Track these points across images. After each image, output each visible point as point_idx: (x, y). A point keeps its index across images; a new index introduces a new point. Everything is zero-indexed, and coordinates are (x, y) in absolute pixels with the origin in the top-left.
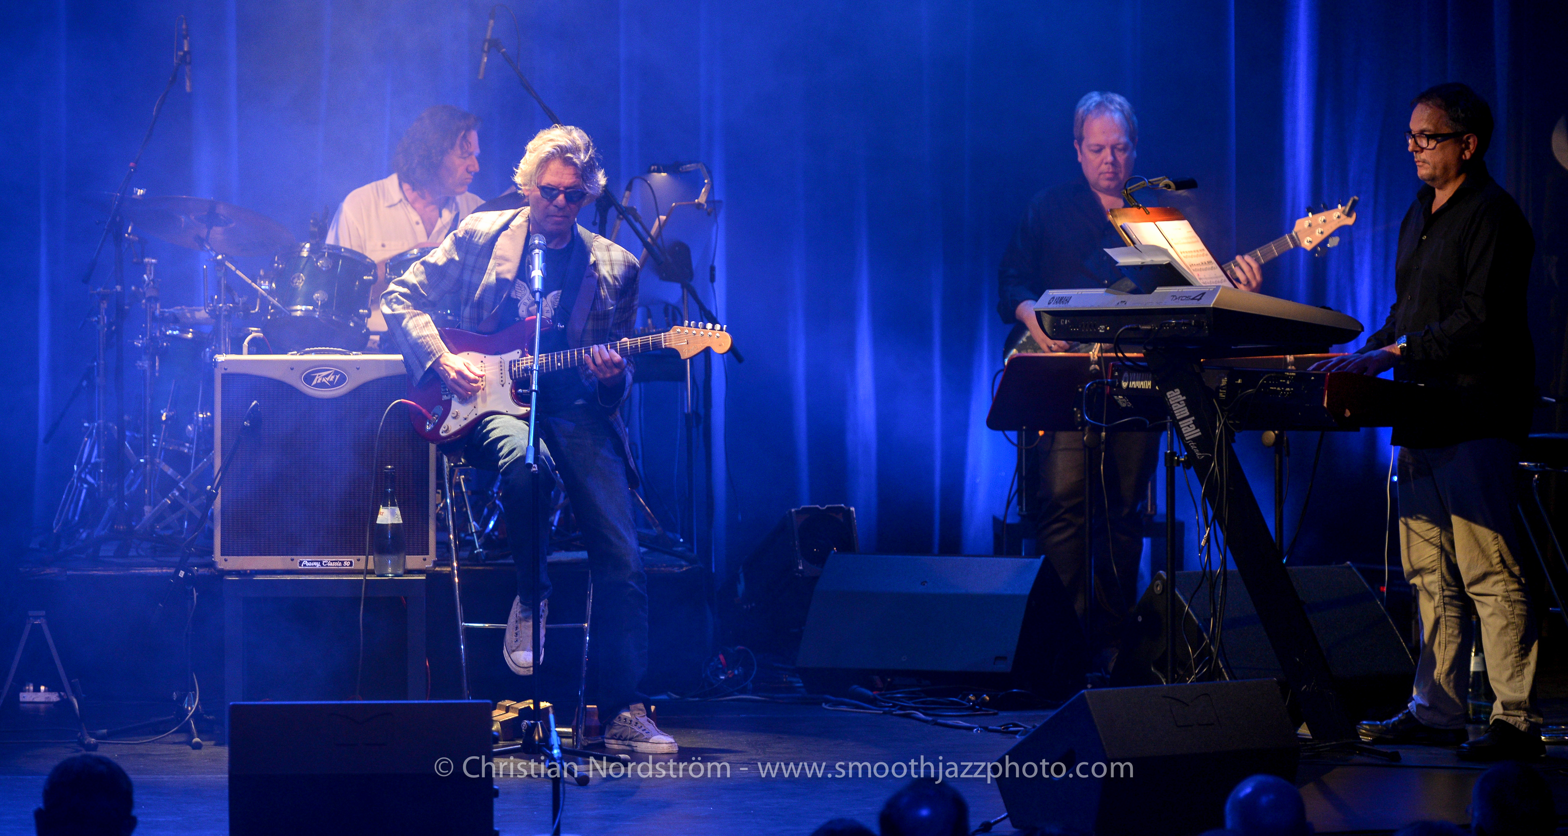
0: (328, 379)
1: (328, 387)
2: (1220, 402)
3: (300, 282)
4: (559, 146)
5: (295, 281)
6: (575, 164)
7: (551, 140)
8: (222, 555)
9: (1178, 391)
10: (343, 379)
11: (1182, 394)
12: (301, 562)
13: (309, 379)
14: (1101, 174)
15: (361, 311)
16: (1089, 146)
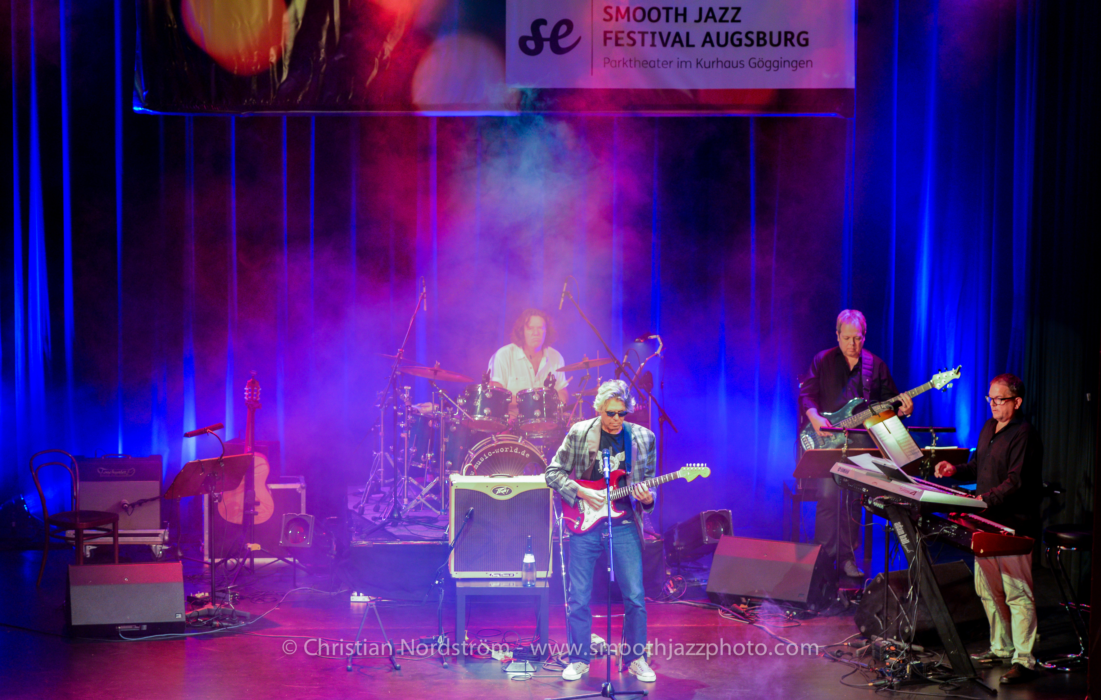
0: (503, 491)
1: (503, 495)
2: (918, 527)
3: (478, 403)
4: (614, 393)
5: (475, 402)
6: (622, 401)
7: (610, 390)
8: (455, 570)
9: (899, 523)
10: (510, 491)
11: (901, 524)
12: (491, 575)
13: (495, 491)
14: (848, 349)
15: (505, 416)
16: (843, 336)
